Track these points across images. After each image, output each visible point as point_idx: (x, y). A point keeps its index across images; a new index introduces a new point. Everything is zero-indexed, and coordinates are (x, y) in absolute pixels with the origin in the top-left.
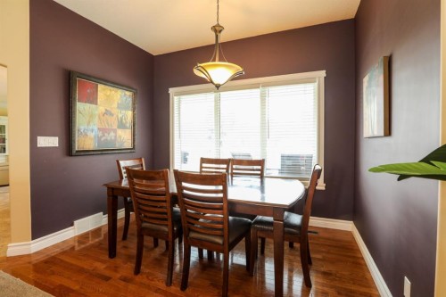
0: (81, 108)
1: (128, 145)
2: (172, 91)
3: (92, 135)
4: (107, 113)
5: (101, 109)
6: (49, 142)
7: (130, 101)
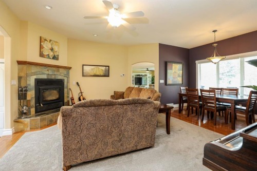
0: (169, 71)
1: (181, 83)
2: (197, 62)
3: (171, 79)
4: (175, 72)
5: (173, 71)
6: (162, 81)
7: (181, 67)
